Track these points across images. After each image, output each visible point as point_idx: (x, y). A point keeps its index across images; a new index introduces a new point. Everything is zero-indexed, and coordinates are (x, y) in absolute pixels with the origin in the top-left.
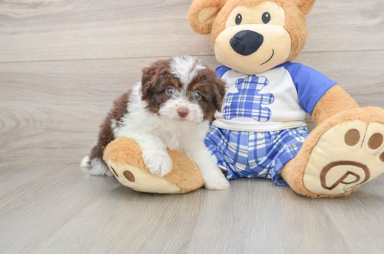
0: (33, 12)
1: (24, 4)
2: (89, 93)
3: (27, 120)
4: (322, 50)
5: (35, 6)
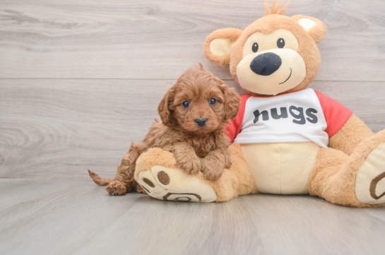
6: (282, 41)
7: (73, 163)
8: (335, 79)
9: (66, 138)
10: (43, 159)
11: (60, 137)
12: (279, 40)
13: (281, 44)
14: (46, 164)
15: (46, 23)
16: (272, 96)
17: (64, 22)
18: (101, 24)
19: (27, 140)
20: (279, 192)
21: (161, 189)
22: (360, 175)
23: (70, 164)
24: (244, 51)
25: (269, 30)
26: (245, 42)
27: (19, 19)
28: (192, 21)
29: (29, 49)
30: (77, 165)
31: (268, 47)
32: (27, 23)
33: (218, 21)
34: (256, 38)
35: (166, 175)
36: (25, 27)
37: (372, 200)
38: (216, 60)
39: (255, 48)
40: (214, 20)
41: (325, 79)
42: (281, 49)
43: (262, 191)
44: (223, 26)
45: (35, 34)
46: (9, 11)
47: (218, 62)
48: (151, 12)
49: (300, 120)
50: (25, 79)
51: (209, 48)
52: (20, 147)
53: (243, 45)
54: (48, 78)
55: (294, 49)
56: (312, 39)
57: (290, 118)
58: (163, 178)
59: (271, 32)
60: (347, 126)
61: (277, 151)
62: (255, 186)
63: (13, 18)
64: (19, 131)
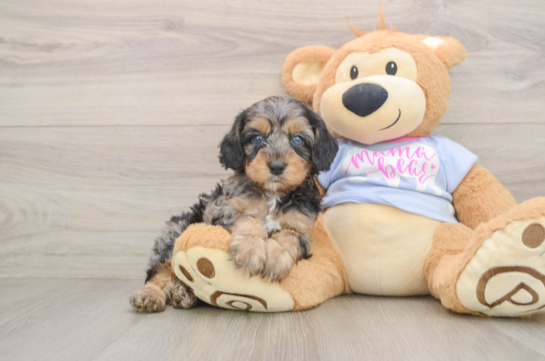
0: (45, 56)
1: (32, 45)
2: (121, 174)
3: (24, 212)
4: (452, 121)
5: (49, 48)
6: (393, 66)
12: (389, 64)
13: (391, 69)
18: (97, 45)
23: (53, 255)
28: (232, 39)
30: (62, 255)
39: (354, 74)
48: (170, 26)
54: (18, 126)
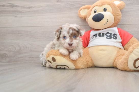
7: (31, 57)
8: (128, 23)
9: (29, 48)
10: (21, 55)
11: (26, 47)
14: (22, 57)
15: (22, 7)
16: (101, 30)
17: (28, 6)
19: (15, 49)
20: (102, 67)
21: (54, 64)
22: (129, 58)
24: (91, 13)
25: (101, 5)
26: (92, 10)
27: (12, 6)
29: (16, 17)
31: (100, 11)
32: (15, 7)
33: (83, 3)
34: (96, 8)
35: (55, 58)
36: (15, 9)
37: (134, 68)
38: (82, 17)
40: (81, 3)
41: (124, 24)
42: (105, 12)
43: (96, 66)
44: (85, 5)
45: (18, 11)
46: (9, 3)
47: (82, 18)
49: (109, 37)
50: (14, 27)
51: (80, 13)
52: (13, 51)
53: (91, 11)
55: (110, 12)
56: (118, 8)
57: (105, 36)
58: (54, 59)
59: (101, 6)
60: (130, 41)
61: (100, 50)
62: (93, 63)
63: (11, 6)
64: (13, 46)
